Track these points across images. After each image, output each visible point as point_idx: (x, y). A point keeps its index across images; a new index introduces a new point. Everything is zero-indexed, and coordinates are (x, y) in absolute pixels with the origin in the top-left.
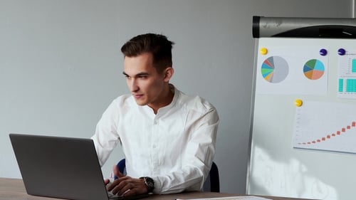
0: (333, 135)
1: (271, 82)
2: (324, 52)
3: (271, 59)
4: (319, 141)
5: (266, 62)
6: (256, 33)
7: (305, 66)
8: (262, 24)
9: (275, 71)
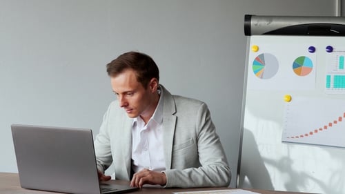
0: (321, 129)
1: (262, 78)
2: (313, 49)
3: (262, 56)
4: (307, 135)
5: (257, 58)
6: (248, 31)
7: (294, 63)
8: (253, 22)
9: (265, 67)
